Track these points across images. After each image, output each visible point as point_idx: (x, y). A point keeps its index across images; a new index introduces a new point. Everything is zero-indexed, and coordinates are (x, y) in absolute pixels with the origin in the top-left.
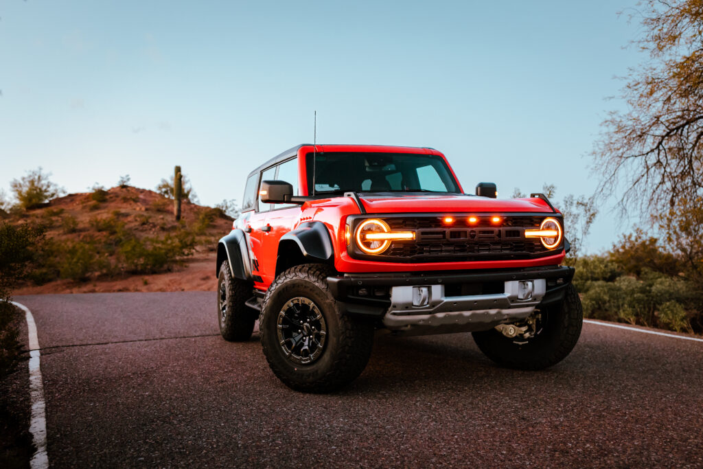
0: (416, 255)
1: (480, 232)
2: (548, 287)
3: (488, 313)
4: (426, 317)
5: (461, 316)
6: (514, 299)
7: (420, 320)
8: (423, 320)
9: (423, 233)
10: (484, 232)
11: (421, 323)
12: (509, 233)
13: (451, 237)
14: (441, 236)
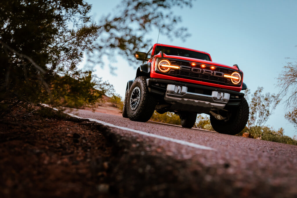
0: (179, 75)
1: (205, 71)
2: (230, 98)
3: (205, 103)
4: (180, 99)
5: (194, 102)
6: (215, 99)
8: (179, 100)
9: (183, 67)
10: (207, 71)
12: (217, 74)
13: (194, 71)
14: (190, 70)
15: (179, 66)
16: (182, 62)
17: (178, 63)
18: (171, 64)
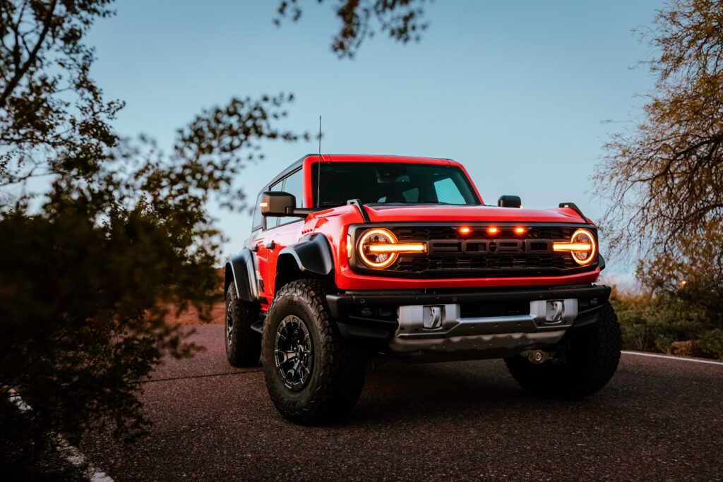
0: (428, 270)
1: (501, 244)
2: (580, 309)
3: (510, 337)
4: (439, 341)
5: (480, 341)
6: (541, 321)
7: (433, 345)
8: (436, 345)
9: (435, 245)
10: (505, 244)
11: (433, 348)
12: (534, 246)
13: (468, 250)
14: (456, 248)
15: (423, 244)
16: (430, 228)
17: (417, 233)
18: (399, 239)
